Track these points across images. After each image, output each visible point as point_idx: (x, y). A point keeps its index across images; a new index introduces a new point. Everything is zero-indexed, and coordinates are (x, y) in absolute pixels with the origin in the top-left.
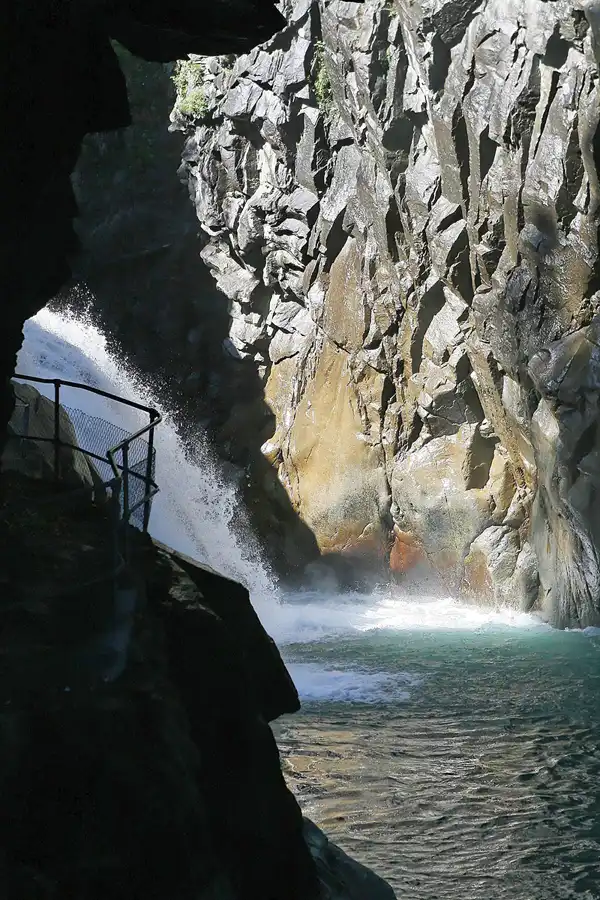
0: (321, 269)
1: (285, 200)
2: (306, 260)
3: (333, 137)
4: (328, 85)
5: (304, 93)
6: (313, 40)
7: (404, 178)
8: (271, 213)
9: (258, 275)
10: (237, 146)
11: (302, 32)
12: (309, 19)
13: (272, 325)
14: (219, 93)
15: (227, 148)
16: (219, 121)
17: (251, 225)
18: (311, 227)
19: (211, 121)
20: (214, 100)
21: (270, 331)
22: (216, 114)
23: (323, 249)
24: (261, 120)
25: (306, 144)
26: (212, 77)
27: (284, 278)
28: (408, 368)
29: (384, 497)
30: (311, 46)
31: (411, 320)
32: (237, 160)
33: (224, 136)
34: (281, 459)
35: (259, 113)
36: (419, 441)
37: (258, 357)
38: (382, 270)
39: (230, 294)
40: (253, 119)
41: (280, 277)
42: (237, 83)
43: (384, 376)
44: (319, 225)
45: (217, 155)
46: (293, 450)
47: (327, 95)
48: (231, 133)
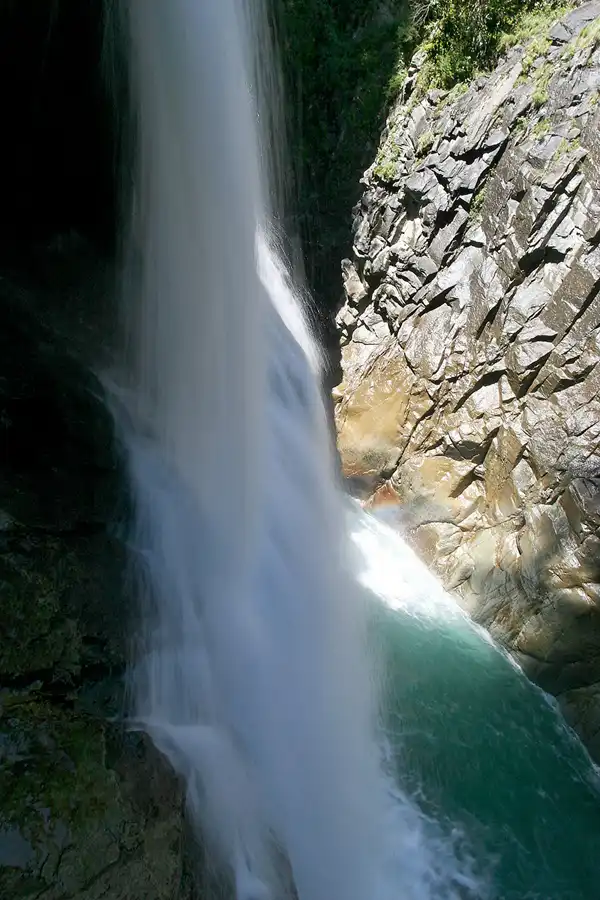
0: (417, 313)
1: (416, 260)
2: (410, 301)
3: (469, 237)
4: (481, 202)
5: (467, 198)
6: (491, 166)
7: (516, 290)
8: (401, 262)
9: (370, 291)
10: (398, 211)
11: (486, 156)
12: (498, 149)
13: (363, 322)
14: (405, 172)
15: (392, 209)
16: (395, 190)
17: (385, 262)
18: (424, 285)
19: (390, 187)
20: (399, 175)
21: (359, 323)
22: (396, 184)
23: (426, 303)
24: (428, 202)
25: (449, 232)
26: (405, 159)
27: (384, 302)
28: (450, 407)
29: (392, 464)
30: (488, 169)
31: (469, 381)
32: (394, 220)
33: (393, 201)
34: (340, 401)
35: (430, 196)
36: (433, 452)
37: (345, 332)
38: (463, 339)
39: (349, 291)
40: (423, 198)
41: (382, 299)
42: (423, 170)
43: (432, 403)
44: (431, 286)
45: (383, 210)
46: (351, 403)
47: (478, 207)
48: (399, 200)
